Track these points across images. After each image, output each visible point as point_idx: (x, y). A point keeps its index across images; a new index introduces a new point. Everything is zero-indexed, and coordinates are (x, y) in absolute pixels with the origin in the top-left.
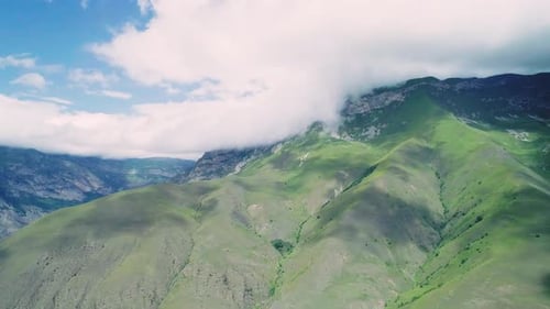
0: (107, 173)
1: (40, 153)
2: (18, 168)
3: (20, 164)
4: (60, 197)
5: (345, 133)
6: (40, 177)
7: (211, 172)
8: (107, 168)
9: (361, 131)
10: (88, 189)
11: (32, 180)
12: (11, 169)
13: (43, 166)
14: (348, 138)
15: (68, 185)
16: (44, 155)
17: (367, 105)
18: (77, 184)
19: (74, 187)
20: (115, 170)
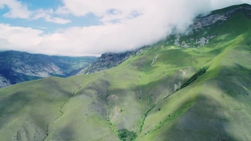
0: (62, 63)
1: (29, 54)
2: (17, 61)
3: (18, 59)
4: (37, 76)
5: (184, 42)
6: (28, 66)
7: (104, 66)
8: (62, 61)
9: (195, 41)
10: (51, 72)
11: (24, 67)
12: (14, 61)
13: (30, 60)
14: (186, 45)
15: (42, 70)
16: (31, 55)
17: (199, 24)
18: (46, 69)
19: (44, 70)
20: (66, 62)
